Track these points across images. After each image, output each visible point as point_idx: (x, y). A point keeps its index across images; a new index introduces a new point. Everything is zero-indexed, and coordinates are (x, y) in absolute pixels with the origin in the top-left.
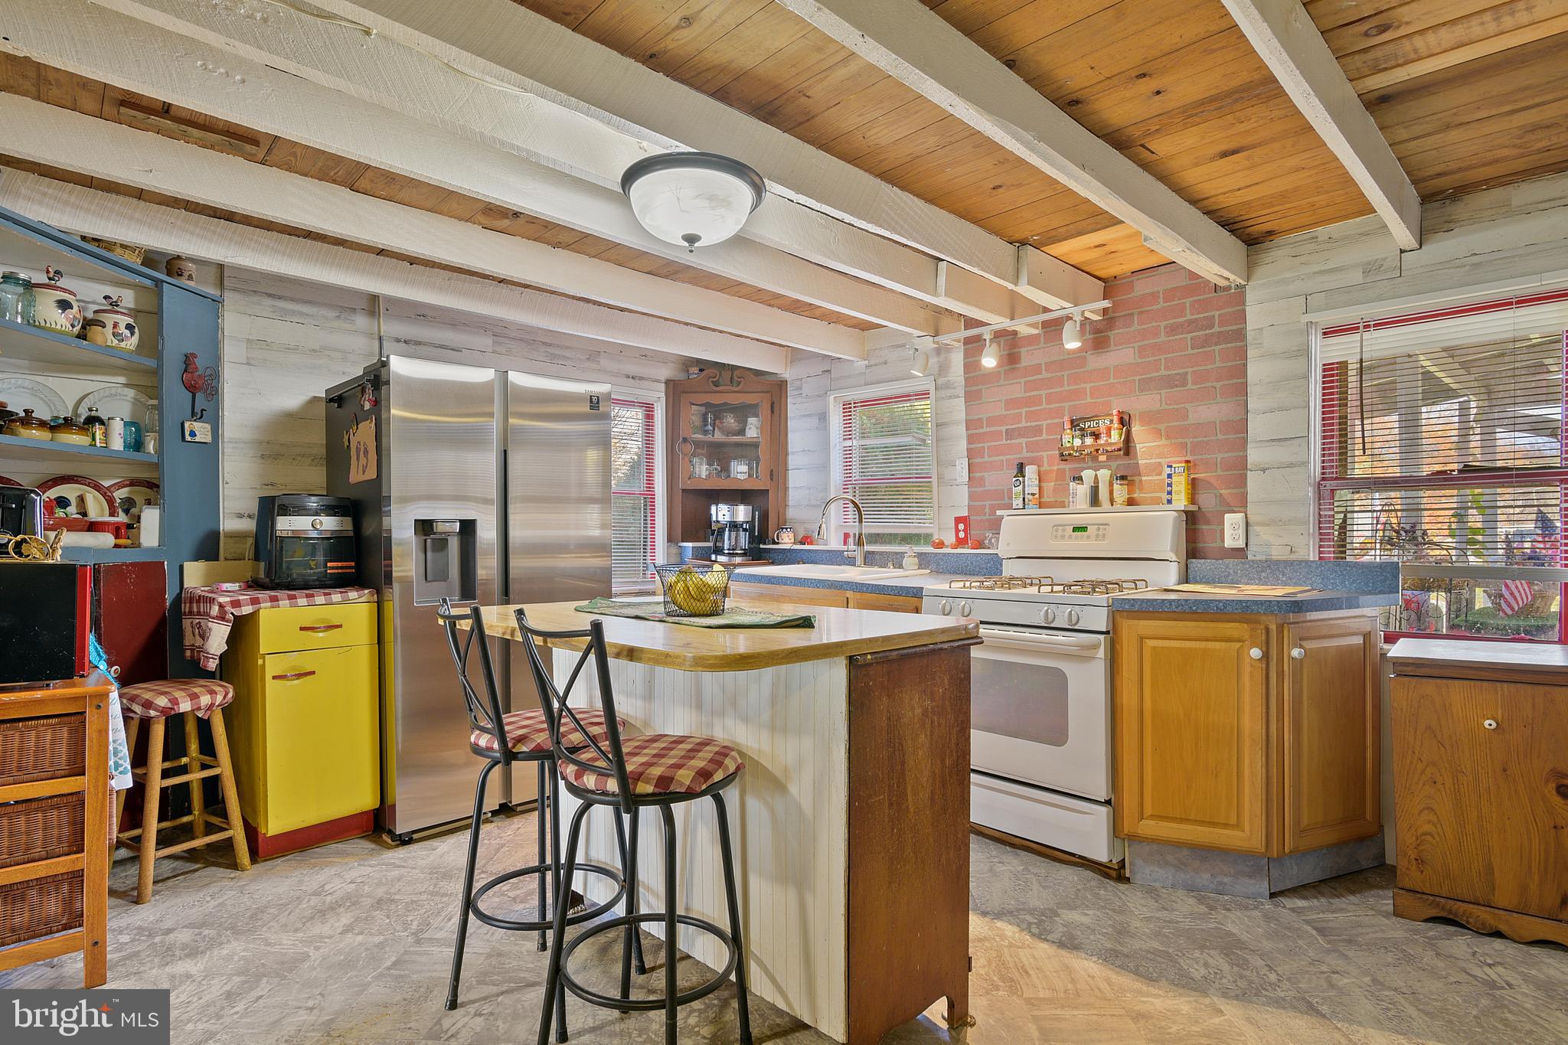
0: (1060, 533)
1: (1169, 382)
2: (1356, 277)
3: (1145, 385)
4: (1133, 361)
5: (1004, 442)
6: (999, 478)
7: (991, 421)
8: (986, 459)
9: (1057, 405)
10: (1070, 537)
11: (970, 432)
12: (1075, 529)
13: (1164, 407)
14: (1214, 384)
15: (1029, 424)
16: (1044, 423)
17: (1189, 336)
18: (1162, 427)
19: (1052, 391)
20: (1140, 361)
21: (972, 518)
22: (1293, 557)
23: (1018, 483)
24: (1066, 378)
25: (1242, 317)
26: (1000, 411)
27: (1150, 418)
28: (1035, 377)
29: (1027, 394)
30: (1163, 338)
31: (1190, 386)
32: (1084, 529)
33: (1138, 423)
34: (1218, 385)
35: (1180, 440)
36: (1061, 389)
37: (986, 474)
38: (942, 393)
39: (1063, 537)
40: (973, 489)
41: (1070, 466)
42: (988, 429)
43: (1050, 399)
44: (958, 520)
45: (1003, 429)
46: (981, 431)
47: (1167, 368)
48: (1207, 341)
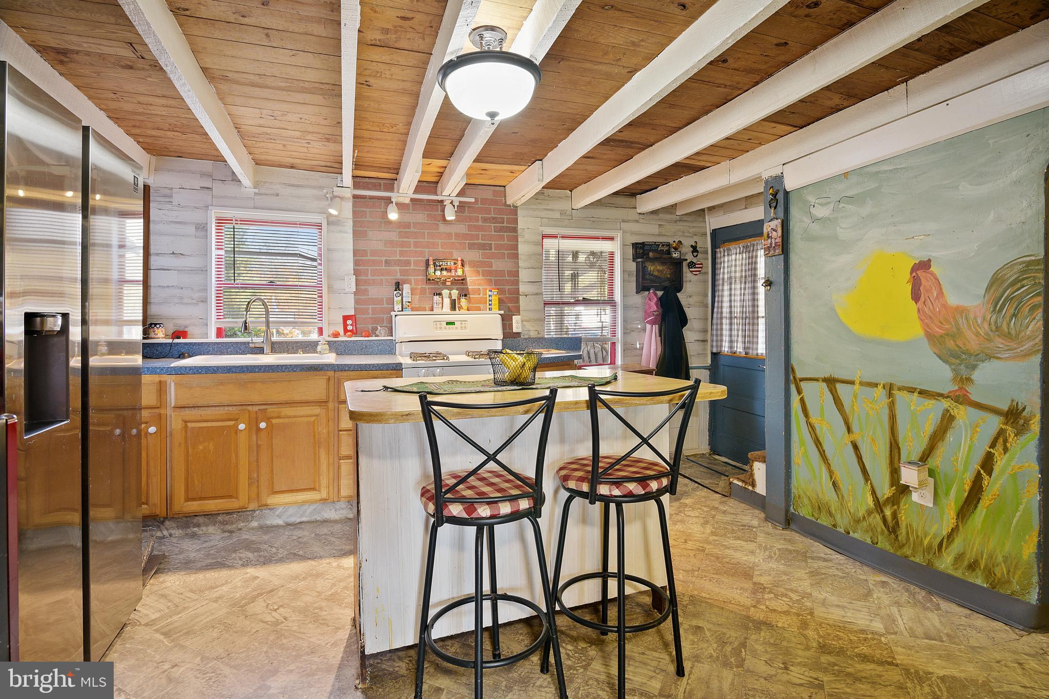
0: (438, 326)
1: (482, 247)
2: (557, 215)
3: (472, 246)
4: (465, 232)
5: (384, 267)
6: (380, 291)
7: (374, 253)
8: (370, 277)
9: (421, 249)
10: (445, 328)
11: (356, 258)
12: (448, 323)
13: (481, 259)
14: (504, 252)
15: (402, 258)
16: (412, 259)
17: (493, 225)
18: (480, 270)
19: (417, 240)
20: (468, 233)
21: (357, 316)
22: (539, 336)
23: (399, 295)
24: (426, 234)
25: (516, 221)
26: (380, 246)
27: (474, 264)
28: (405, 230)
29: (400, 240)
30: (480, 223)
31: (493, 251)
32: (453, 323)
33: (468, 265)
34: (506, 252)
35: (489, 278)
36: (423, 240)
37: (369, 288)
38: (333, 228)
39: (441, 328)
40: (358, 297)
41: (430, 286)
42: (371, 258)
43: (416, 245)
44: (346, 318)
45: (384, 259)
46: (366, 258)
47: (482, 239)
48: (502, 229)
